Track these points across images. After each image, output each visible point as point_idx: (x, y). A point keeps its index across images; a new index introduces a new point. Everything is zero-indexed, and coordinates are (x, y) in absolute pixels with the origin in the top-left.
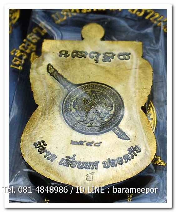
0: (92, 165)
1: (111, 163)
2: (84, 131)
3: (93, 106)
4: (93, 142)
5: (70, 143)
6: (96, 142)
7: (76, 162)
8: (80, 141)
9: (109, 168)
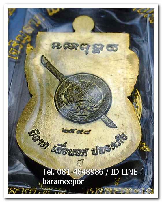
0: (82, 153)
1: (99, 150)
2: (75, 119)
3: (83, 96)
4: (83, 130)
5: (62, 131)
6: (85, 130)
7: (67, 149)
8: (71, 130)
9: (97, 155)
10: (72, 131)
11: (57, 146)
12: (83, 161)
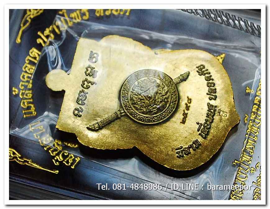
0: (211, 109)
1: (212, 93)
2: (173, 109)
4: (186, 104)
5: (183, 124)
6: (186, 101)
7: (205, 123)
8: (183, 116)
9: (217, 96)
10: (185, 115)
11: (200, 132)
12: (221, 111)
